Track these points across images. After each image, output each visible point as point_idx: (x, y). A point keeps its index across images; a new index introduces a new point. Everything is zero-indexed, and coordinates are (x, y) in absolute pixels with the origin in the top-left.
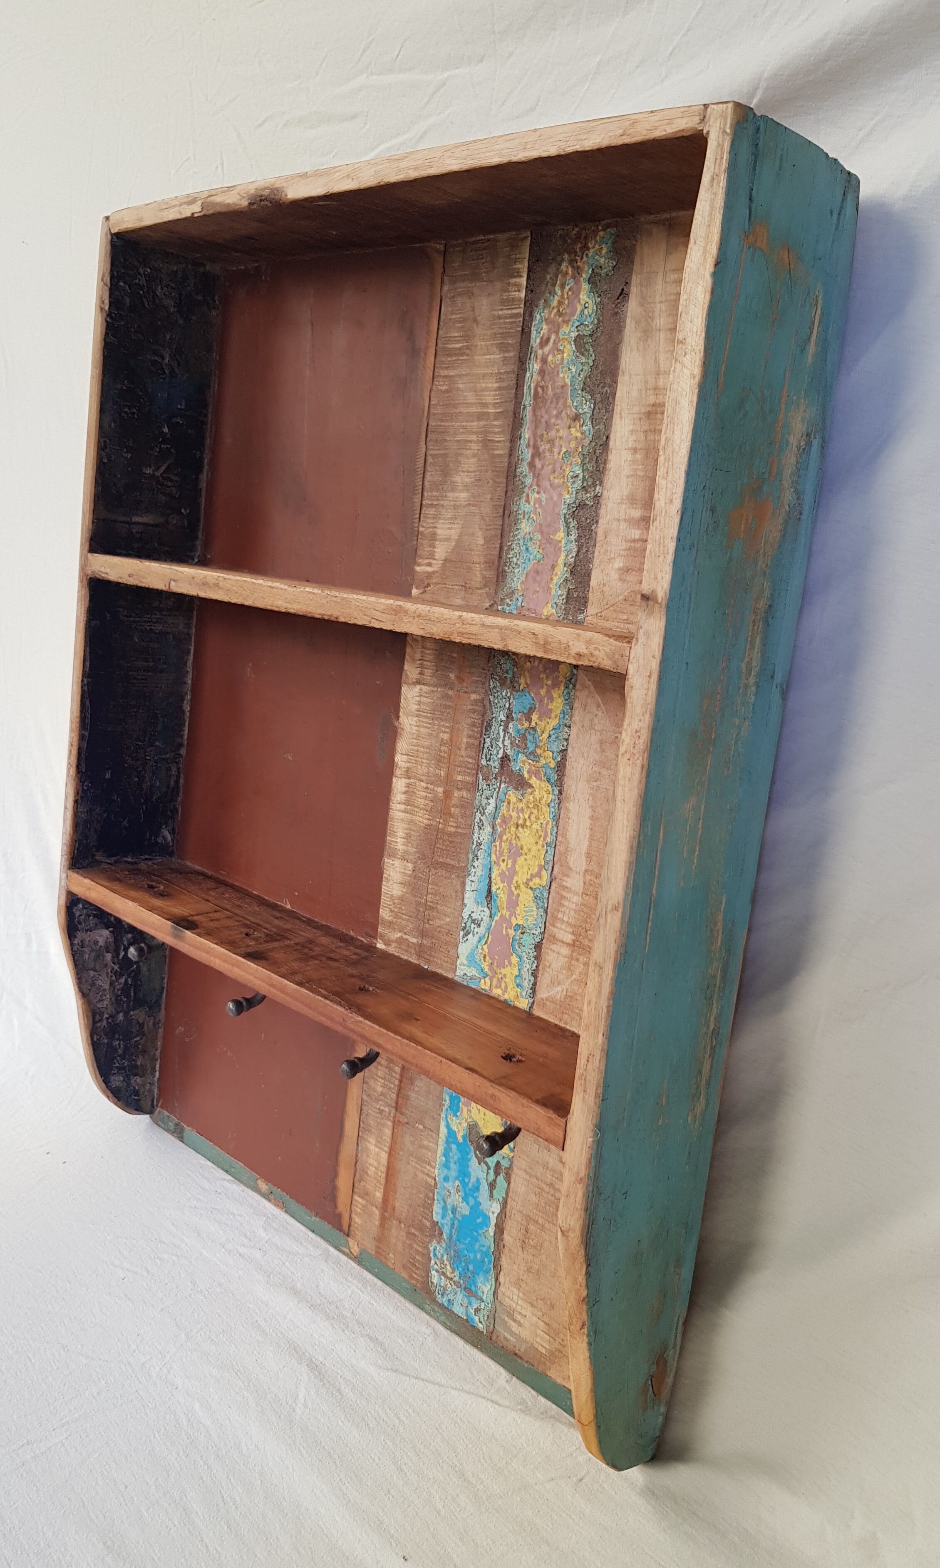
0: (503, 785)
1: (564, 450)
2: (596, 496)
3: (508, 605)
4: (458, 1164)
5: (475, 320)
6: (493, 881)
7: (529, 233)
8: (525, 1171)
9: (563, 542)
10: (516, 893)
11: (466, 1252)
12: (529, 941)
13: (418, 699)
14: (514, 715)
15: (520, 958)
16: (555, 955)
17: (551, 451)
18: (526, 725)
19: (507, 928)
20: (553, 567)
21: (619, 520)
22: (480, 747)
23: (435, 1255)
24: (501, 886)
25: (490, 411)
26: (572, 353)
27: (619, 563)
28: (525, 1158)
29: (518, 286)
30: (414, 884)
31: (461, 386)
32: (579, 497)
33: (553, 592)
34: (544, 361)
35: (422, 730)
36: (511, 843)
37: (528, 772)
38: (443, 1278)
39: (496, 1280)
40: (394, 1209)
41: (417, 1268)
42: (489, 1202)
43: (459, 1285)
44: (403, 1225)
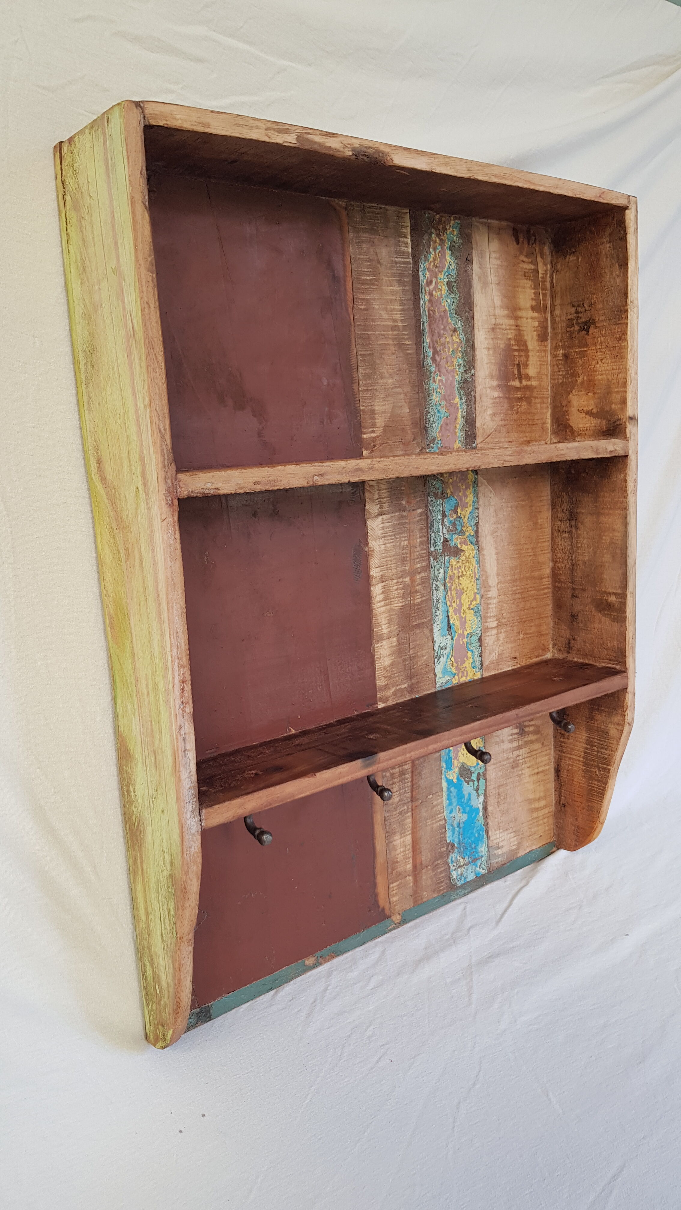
0: (446, 558)
1: (451, 350)
2: (472, 375)
3: (432, 448)
4: (456, 796)
5: (379, 262)
6: (450, 617)
7: (408, 211)
8: (494, 764)
9: (459, 404)
10: (464, 616)
11: (469, 840)
12: (475, 638)
13: (381, 526)
14: (446, 513)
15: (472, 651)
16: (490, 638)
17: (444, 350)
18: (455, 516)
19: (462, 640)
20: (456, 419)
21: (486, 388)
22: (428, 542)
23: (452, 862)
24: (455, 617)
25: (399, 324)
26: (446, 291)
27: (490, 412)
29: (407, 243)
30: (400, 650)
31: (376, 307)
32: (463, 377)
33: (458, 434)
34: (431, 294)
35: (388, 545)
36: (457, 590)
37: (460, 543)
38: (459, 870)
39: (487, 837)
40: (421, 864)
41: (442, 882)
42: (477, 800)
43: (469, 863)
44: (429, 867)
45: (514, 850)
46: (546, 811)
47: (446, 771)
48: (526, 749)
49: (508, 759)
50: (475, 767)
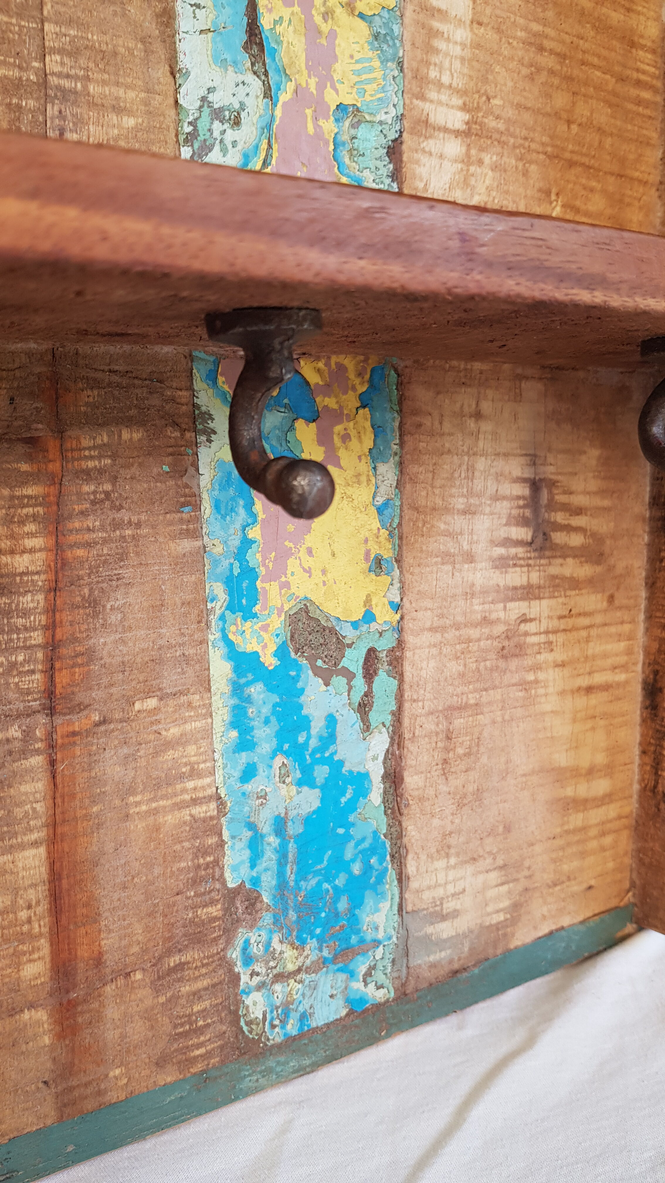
4: (273, 719)
6: (261, 2)
8: (433, 629)
10: (325, 28)
11: (326, 886)
12: (373, 141)
16: (434, 161)
19: (316, 119)
23: (248, 960)
24: (286, 12)
28: (428, 603)
38: (278, 987)
39: (400, 880)
40: (98, 961)
41: (200, 1031)
42: (363, 745)
43: (321, 964)
44: (139, 976)
45: (497, 927)
46: (612, 811)
47: (228, 613)
48: (553, 602)
49: (486, 621)
50: (355, 625)
